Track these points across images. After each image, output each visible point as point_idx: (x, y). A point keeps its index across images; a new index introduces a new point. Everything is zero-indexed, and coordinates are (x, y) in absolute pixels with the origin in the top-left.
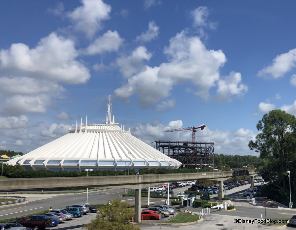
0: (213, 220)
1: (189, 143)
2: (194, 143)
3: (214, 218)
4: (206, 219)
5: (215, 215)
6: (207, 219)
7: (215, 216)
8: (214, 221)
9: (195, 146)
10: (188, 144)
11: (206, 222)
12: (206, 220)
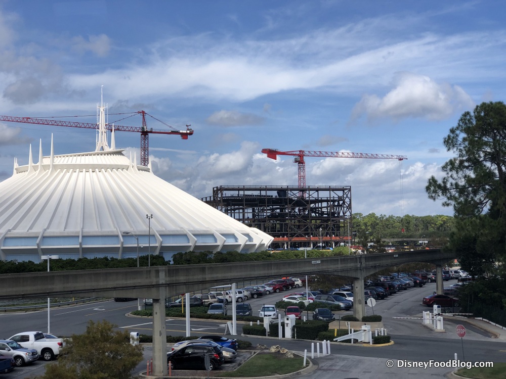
0: (337, 368)
1: (292, 190)
2: (303, 190)
3: (342, 364)
4: (320, 365)
5: (344, 356)
6: (322, 367)
7: (344, 359)
8: (338, 370)
9: (306, 195)
10: (289, 192)
11: (319, 372)
12: (320, 370)
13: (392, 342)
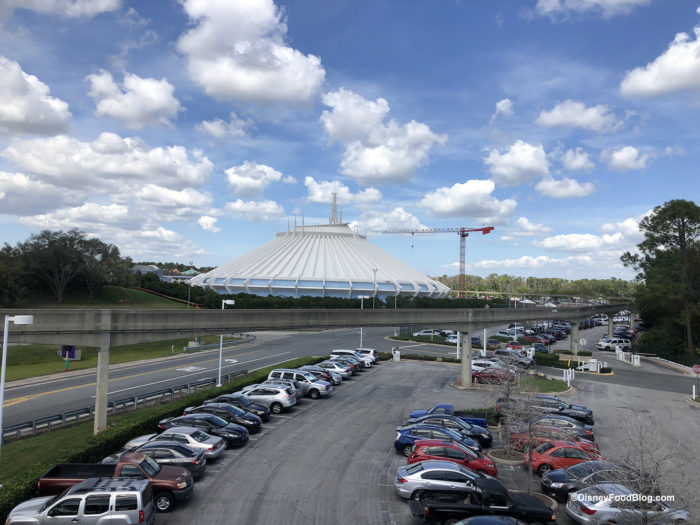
0: (592, 390)
6: (580, 388)
7: (590, 384)
13: (612, 373)
